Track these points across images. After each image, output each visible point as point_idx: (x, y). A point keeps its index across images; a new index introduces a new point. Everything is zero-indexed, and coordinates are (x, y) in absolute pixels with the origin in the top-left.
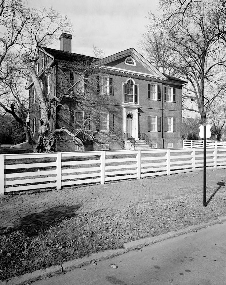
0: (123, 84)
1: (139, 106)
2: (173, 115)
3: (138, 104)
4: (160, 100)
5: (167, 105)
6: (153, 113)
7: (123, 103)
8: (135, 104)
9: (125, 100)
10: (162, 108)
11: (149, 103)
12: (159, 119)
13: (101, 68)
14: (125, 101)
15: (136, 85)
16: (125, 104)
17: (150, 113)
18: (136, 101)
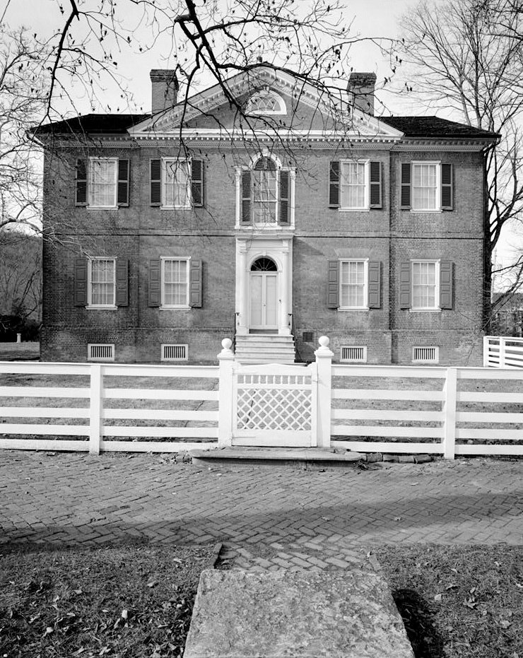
0: (239, 172)
1: (293, 231)
2: (440, 253)
3: (292, 228)
4: (379, 206)
5: (412, 222)
6: (349, 250)
7: (237, 226)
8: (280, 228)
9: (246, 218)
10: (387, 234)
11: (336, 219)
12: (376, 268)
13: (166, 136)
14: (243, 221)
15: (286, 169)
16: (244, 231)
17: (337, 251)
18: (284, 218)
